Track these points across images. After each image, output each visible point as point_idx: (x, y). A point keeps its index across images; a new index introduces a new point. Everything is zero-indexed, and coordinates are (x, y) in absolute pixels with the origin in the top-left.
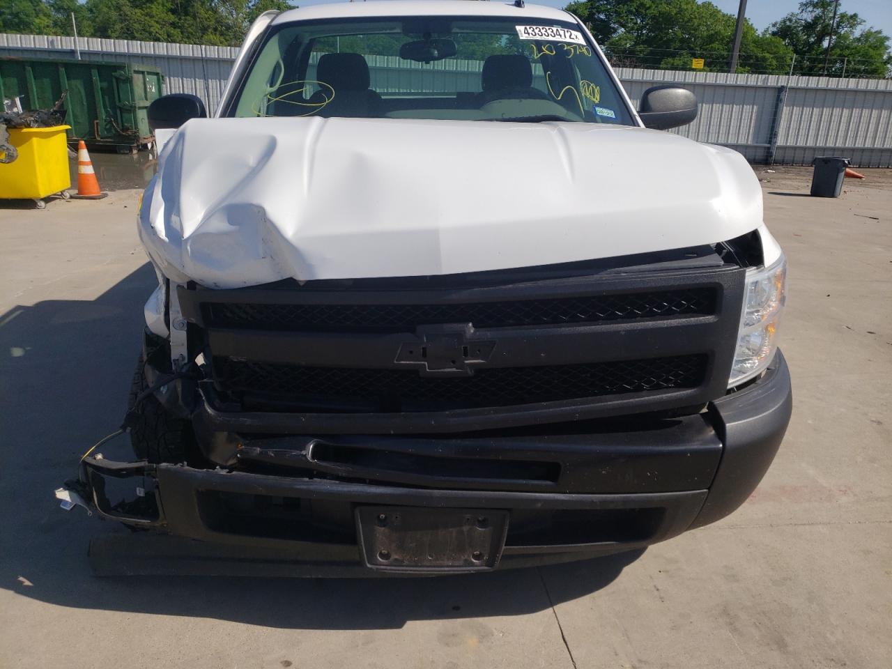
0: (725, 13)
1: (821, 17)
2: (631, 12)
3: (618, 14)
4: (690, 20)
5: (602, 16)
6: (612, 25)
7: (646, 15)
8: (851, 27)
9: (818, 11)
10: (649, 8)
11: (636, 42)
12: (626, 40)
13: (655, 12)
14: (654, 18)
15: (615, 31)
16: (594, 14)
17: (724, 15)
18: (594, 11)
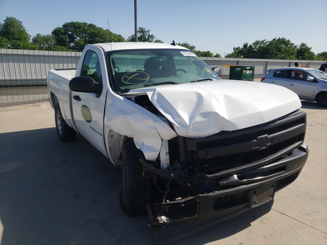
0: (114, 33)
1: (143, 35)
2: (81, 32)
3: (76, 32)
4: (103, 35)
5: (70, 33)
6: (75, 36)
7: (86, 33)
8: (152, 39)
9: (142, 34)
10: (87, 30)
11: (85, 42)
12: (81, 41)
13: (89, 32)
14: (89, 34)
15: (76, 38)
16: (67, 32)
17: (113, 34)
18: (67, 31)
